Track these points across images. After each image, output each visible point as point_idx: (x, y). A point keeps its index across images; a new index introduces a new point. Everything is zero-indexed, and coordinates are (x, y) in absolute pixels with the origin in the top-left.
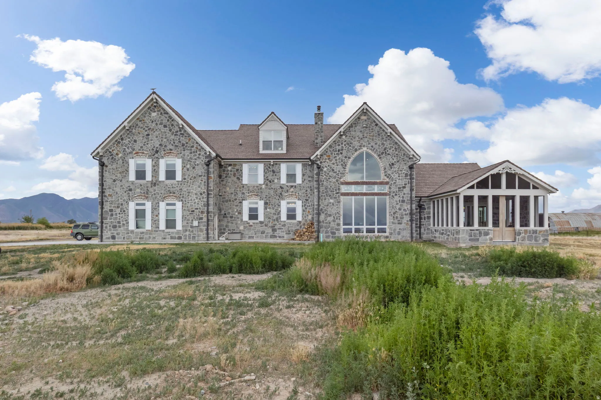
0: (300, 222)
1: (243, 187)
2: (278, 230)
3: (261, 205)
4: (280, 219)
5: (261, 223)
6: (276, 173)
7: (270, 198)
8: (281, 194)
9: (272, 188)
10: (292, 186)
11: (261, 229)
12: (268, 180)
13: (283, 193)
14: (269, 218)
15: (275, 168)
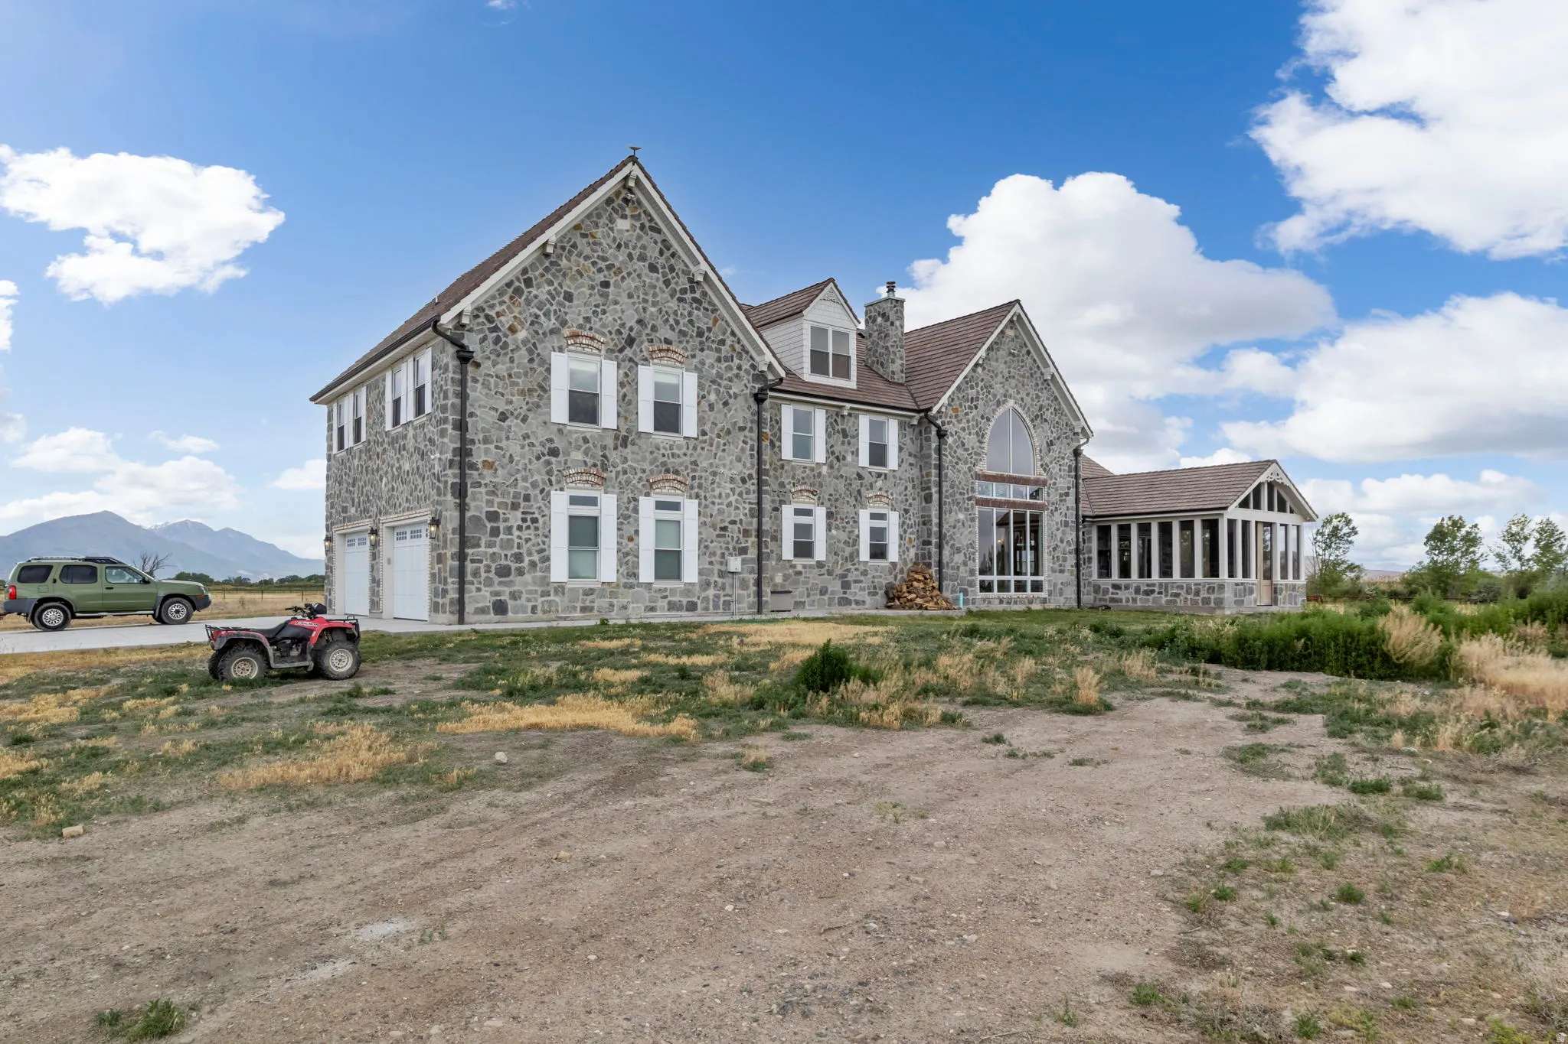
0: (894, 564)
1: (782, 467)
2: (853, 585)
3: (819, 519)
4: (858, 556)
5: (820, 565)
6: (848, 436)
7: (837, 500)
8: (859, 492)
9: (842, 476)
10: (879, 475)
11: (820, 581)
12: (833, 453)
13: (863, 490)
14: (835, 554)
15: (847, 425)
